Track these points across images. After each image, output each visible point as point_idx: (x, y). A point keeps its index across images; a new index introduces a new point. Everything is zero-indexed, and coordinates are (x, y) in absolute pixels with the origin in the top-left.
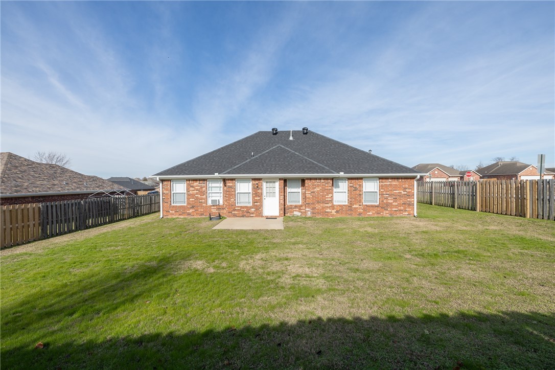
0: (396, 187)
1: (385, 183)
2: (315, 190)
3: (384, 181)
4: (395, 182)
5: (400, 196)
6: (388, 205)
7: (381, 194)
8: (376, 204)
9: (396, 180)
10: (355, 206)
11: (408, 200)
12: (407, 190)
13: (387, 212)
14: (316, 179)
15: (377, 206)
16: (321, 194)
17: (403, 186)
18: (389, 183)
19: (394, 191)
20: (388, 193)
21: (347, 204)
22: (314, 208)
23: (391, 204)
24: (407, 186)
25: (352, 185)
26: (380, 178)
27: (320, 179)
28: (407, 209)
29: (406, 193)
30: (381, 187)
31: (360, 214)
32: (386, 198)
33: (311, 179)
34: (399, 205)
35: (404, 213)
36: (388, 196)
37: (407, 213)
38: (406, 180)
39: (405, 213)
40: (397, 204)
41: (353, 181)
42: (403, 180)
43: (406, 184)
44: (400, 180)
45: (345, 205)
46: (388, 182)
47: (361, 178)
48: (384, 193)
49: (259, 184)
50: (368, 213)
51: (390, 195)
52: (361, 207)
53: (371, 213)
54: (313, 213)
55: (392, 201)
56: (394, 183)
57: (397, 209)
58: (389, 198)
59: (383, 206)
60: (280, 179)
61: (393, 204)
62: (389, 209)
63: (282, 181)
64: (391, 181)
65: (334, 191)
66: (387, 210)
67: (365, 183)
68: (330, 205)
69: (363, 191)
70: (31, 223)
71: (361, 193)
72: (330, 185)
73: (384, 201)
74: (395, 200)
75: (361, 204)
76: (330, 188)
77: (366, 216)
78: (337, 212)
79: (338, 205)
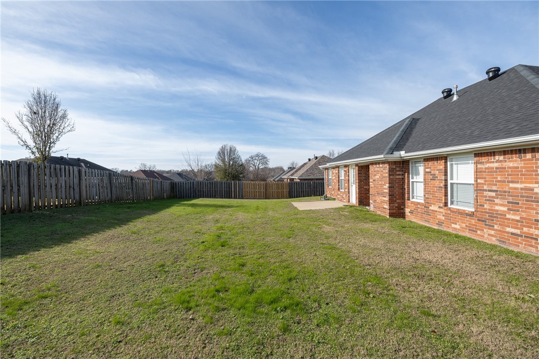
0: (515, 174)
1: (488, 165)
2: (376, 177)
3: (484, 159)
4: (513, 162)
5: (531, 197)
6: (495, 215)
7: (479, 190)
8: (468, 209)
9: (515, 157)
10: (432, 208)
13: (493, 232)
14: (376, 163)
15: (471, 215)
16: (380, 182)
18: (496, 165)
19: (511, 185)
20: (494, 188)
21: (422, 201)
22: (375, 201)
23: (503, 215)
25: (428, 170)
26: (479, 154)
27: (379, 163)
30: (477, 171)
31: (440, 223)
32: (491, 200)
33: (372, 164)
34: (525, 222)
36: (493, 194)
40: (518, 218)
41: (431, 163)
44: (529, 156)
45: (419, 203)
46: (494, 163)
48: (485, 187)
49: (347, 171)
50: (453, 225)
51: (500, 194)
52: (441, 210)
53: (457, 227)
54: (375, 207)
55: (505, 209)
56: (511, 165)
57: (518, 232)
58: (497, 201)
59: (484, 217)
60: (356, 165)
61: (508, 216)
62: (496, 227)
63: (357, 168)
64: (501, 158)
65: (411, 180)
66: (491, 227)
67: (455, 167)
68: (387, 199)
69: (449, 182)
70: (285, 190)
71: (442, 185)
72: (387, 171)
73: (485, 206)
74: (514, 206)
75: (442, 205)
76: (387, 175)
77: (450, 230)
78: (411, 212)
79: (413, 203)
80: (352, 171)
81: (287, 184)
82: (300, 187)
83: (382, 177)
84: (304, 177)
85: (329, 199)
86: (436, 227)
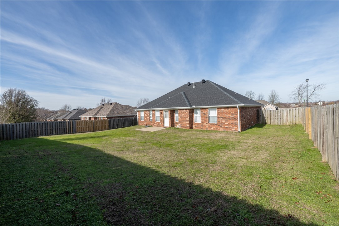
0: (227, 113)
1: (220, 111)
2: (182, 115)
3: (219, 109)
4: (226, 110)
5: (229, 118)
6: (222, 124)
7: (218, 118)
8: (215, 123)
10: (204, 124)
11: (235, 121)
12: (234, 115)
13: (222, 128)
14: (182, 110)
15: (216, 125)
17: (231, 113)
18: (222, 111)
19: (226, 116)
20: (222, 117)
22: (182, 124)
23: (224, 123)
24: (234, 112)
25: (202, 112)
27: (184, 110)
28: (234, 127)
29: (233, 117)
30: (218, 113)
31: (207, 128)
32: (221, 120)
33: (180, 110)
34: (229, 124)
35: (232, 130)
37: (234, 130)
38: (233, 109)
39: (233, 130)
40: (227, 124)
41: (203, 110)
42: (231, 109)
43: (233, 111)
44: (229, 109)
45: (199, 123)
46: (222, 110)
47: (207, 109)
48: (220, 117)
49: (162, 112)
51: (224, 118)
52: (207, 124)
53: (212, 128)
54: (181, 126)
55: (225, 122)
56: (226, 111)
57: (228, 127)
58: (223, 120)
59: (220, 125)
60: (169, 110)
62: (223, 127)
63: (170, 111)
64: (223, 109)
65: (195, 116)
66: (221, 127)
67: (210, 111)
68: (188, 123)
69: (209, 116)
70: (106, 125)
71: (207, 117)
72: (188, 112)
73: (220, 122)
74: (226, 121)
75: (207, 123)
76: (188, 114)
77: (210, 130)
78: (196, 127)
79: (196, 123)
80: (164, 112)
81: (108, 121)
82: (115, 122)
83: (185, 115)
84: (110, 116)
85: (149, 126)
86: (206, 130)
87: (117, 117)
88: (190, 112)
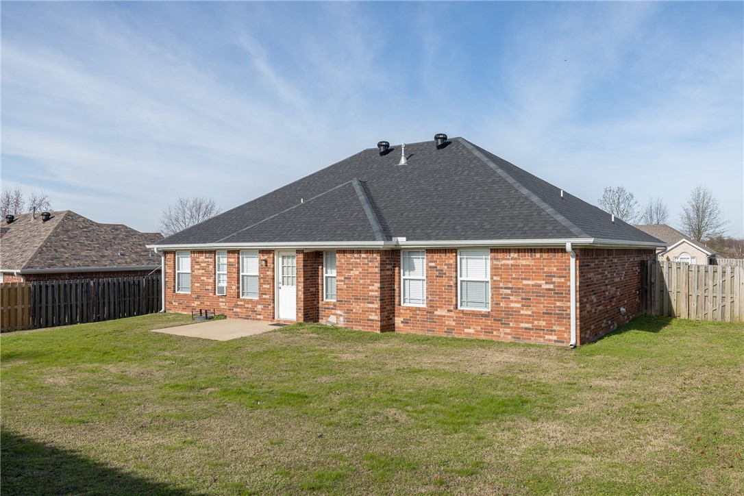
0: (527, 272)
1: (503, 262)
2: (352, 273)
3: (500, 256)
4: (526, 260)
5: (539, 293)
6: (510, 313)
7: (496, 288)
8: (484, 310)
9: (528, 255)
10: (438, 312)
11: (558, 304)
12: (554, 279)
13: (508, 331)
14: (352, 251)
15: (487, 315)
16: (361, 281)
17: (546, 269)
18: (511, 262)
19: (525, 282)
20: (510, 285)
21: (424, 306)
22: (349, 311)
23: (518, 311)
24: (555, 269)
25: (433, 264)
26: (495, 250)
27: (359, 251)
28: (555, 328)
29: (551, 286)
30: (495, 270)
31: (449, 331)
32: (506, 298)
33: (343, 251)
34: (536, 316)
35: (547, 337)
36: (509, 291)
37: (555, 338)
38: (551, 255)
39: (551, 337)
40: (530, 313)
41: (436, 256)
42: (545, 255)
43: (551, 263)
44: (538, 255)
45: (419, 309)
46: (509, 260)
47: (453, 250)
48: (501, 285)
49: (270, 261)
50: (466, 330)
51: (515, 291)
52: (451, 314)
53: (471, 331)
54: (348, 320)
55: (519, 305)
56: (524, 262)
57: (530, 326)
58: (512, 298)
59: (500, 316)
60: (298, 251)
61: (522, 312)
62: (511, 325)
63: (301, 256)
64: (516, 255)
65: (402, 277)
66: (506, 325)
67: (464, 261)
68: (377, 305)
69: (459, 279)
70: (19, 307)
71: (452, 283)
72: (377, 264)
73: (501, 305)
74: (526, 302)
75: (452, 308)
76: (377, 270)
77: (463, 336)
78: (405, 322)
79: (410, 309)
80: (279, 261)
81: (26, 290)
82: (62, 297)
83: (365, 274)
84: (38, 270)
85: (211, 318)
86: (445, 335)
87: (72, 275)
88: (382, 263)
